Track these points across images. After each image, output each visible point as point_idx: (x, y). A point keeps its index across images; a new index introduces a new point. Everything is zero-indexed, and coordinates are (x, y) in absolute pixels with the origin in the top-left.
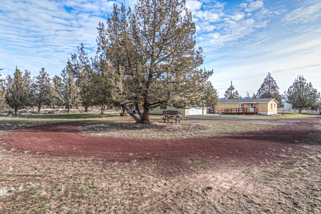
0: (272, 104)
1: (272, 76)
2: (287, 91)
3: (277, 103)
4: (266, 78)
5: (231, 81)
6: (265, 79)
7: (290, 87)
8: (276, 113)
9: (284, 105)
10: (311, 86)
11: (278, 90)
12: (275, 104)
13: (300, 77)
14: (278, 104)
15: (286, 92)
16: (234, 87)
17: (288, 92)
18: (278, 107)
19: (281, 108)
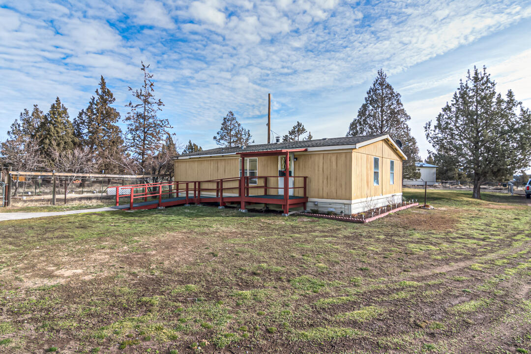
0: (376, 161)
1: (388, 81)
2: (435, 123)
3: (401, 157)
4: (372, 87)
5: (269, 94)
6: (369, 93)
7: (444, 110)
8: (398, 199)
9: (420, 174)
10: (511, 102)
11: (408, 122)
12: (392, 163)
13: (476, 73)
14: (404, 162)
15: (432, 127)
16: (305, 127)
17: (439, 126)
18: (404, 177)
19: (414, 180)
